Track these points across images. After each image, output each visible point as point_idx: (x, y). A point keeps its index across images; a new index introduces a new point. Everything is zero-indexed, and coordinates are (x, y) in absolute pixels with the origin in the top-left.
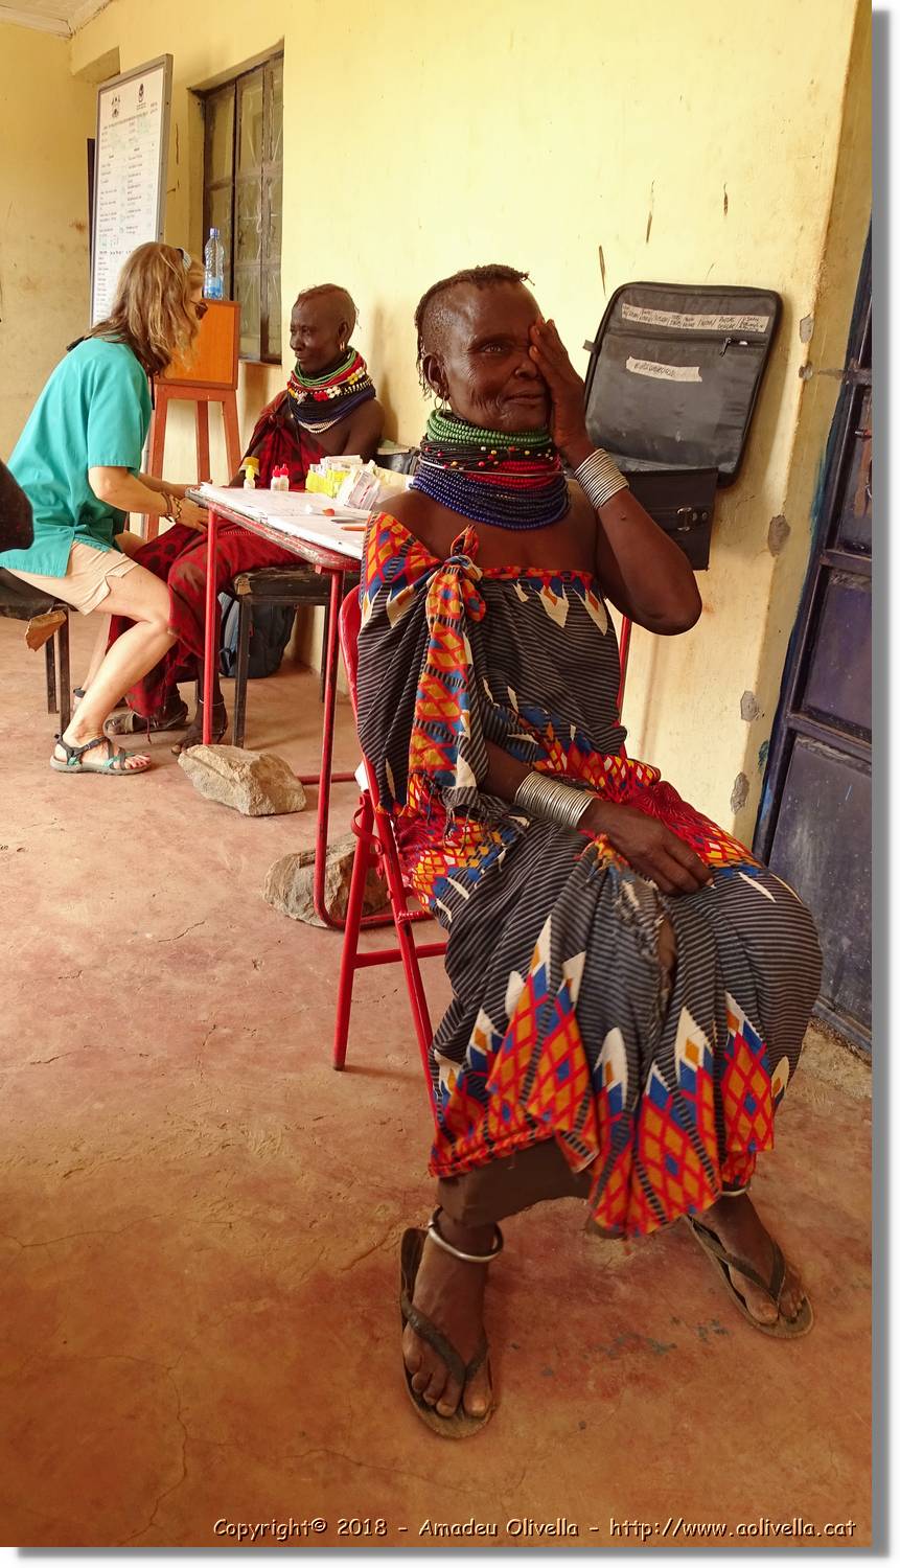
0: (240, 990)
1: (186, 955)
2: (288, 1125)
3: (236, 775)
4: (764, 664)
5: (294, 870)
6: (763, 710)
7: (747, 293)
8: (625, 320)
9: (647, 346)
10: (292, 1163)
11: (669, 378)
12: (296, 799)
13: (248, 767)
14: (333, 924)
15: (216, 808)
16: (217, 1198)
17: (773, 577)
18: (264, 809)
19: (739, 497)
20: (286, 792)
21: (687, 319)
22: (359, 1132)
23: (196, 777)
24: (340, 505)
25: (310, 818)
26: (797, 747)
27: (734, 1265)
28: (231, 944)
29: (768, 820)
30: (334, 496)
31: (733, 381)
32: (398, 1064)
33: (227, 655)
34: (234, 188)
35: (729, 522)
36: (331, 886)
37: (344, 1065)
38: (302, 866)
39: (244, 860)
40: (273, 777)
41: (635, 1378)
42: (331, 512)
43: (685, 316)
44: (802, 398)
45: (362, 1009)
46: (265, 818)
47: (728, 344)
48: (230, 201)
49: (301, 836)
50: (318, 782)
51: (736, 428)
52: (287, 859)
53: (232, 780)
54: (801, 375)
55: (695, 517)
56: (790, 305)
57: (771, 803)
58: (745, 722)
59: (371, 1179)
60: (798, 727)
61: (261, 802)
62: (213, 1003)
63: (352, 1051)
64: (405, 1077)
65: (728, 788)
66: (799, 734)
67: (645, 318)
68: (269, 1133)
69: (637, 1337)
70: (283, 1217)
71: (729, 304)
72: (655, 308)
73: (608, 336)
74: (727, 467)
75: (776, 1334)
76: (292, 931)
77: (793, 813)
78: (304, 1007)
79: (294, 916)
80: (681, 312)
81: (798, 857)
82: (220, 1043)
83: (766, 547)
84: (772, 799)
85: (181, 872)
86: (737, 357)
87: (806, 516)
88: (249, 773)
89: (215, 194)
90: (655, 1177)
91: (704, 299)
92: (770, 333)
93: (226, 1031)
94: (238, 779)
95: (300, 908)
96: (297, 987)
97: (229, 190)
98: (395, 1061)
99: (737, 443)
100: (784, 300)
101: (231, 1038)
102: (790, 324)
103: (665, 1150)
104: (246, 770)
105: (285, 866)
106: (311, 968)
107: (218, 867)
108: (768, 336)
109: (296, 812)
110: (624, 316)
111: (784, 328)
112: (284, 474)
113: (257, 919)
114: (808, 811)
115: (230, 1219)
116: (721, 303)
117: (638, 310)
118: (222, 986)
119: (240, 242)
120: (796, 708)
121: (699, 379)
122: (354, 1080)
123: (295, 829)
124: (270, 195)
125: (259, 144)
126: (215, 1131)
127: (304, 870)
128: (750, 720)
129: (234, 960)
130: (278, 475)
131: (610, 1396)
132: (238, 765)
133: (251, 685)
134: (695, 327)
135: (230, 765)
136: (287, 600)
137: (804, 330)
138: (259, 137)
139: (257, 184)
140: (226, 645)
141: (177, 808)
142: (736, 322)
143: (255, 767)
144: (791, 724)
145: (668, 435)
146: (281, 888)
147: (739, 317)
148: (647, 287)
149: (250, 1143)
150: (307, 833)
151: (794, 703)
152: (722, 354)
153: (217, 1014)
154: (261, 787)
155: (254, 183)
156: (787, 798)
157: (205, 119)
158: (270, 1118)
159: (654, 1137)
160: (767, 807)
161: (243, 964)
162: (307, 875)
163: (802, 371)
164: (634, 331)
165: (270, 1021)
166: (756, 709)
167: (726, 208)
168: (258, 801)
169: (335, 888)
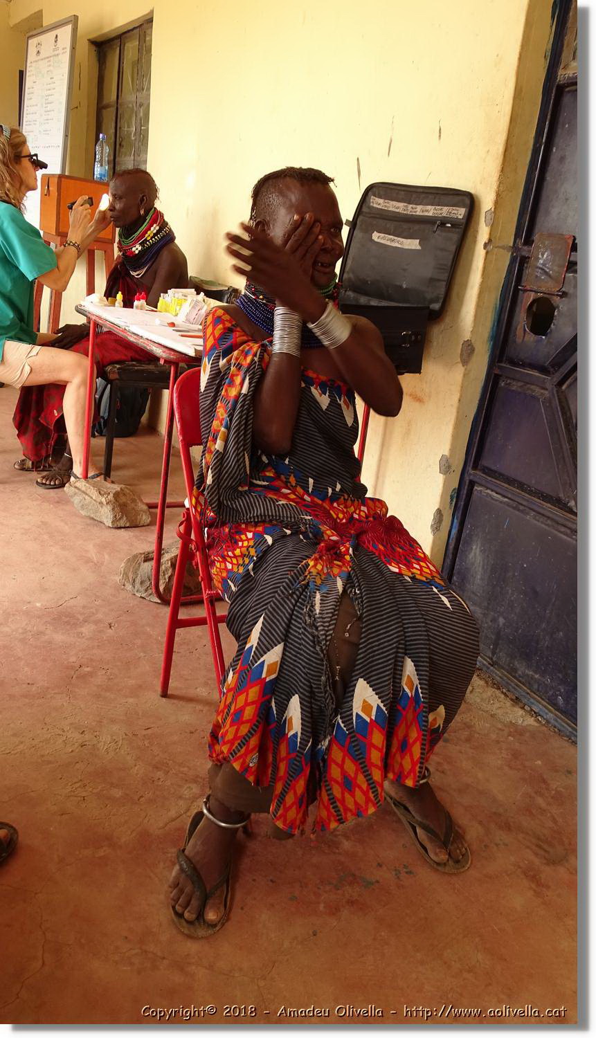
0: (99, 642)
1: (64, 618)
2: (127, 732)
3: (103, 500)
4: (455, 437)
5: (139, 564)
6: (453, 468)
7: (451, 192)
8: (373, 207)
9: (386, 225)
10: (129, 758)
11: (399, 246)
12: (144, 517)
13: (111, 495)
14: (164, 601)
15: (89, 521)
16: (76, 780)
17: (463, 380)
18: (122, 523)
19: (443, 326)
20: (137, 513)
21: (412, 208)
22: (175, 738)
23: (76, 500)
24: (180, 320)
25: (153, 530)
26: (475, 493)
27: (420, 826)
28: (94, 611)
29: (454, 540)
30: (176, 315)
31: (442, 250)
32: (204, 694)
33: (102, 421)
34: (117, 108)
35: (435, 344)
36: (164, 575)
37: (167, 694)
38: (145, 561)
39: (106, 557)
40: (129, 502)
41: (351, 902)
42: (173, 325)
43: (411, 206)
44: (485, 263)
45: (181, 657)
46: (123, 530)
47: (438, 226)
48: (114, 118)
49: (145, 542)
50: (156, 507)
51: (443, 281)
52: (135, 556)
53: (101, 503)
54: (485, 248)
55: (413, 338)
56: (479, 202)
57: (457, 529)
58: (442, 475)
59: (182, 769)
60: (475, 479)
61: (120, 519)
62: (80, 651)
63: (173, 685)
64: (208, 703)
65: (429, 518)
66: (476, 484)
67: (386, 206)
68: (114, 737)
69: (354, 875)
70: (120, 793)
71: (439, 199)
72: (392, 200)
73: (361, 218)
74: (436, 306)
75: (446, 871)
76: (137, 605)
77: (470, 536)
78: (142, 654)
79: (138, 595)
80: (409, 203)
81: (473, 564)
82: (83, 677)
83: (459, 360)
84: (458, 525)
85: (63, 563)
86: (444, 234)
87: (486, 340)
88: (112, 499)
89: (104, 112)
90: (337, 791)
91: (423, 195)
92: (465, 219)
93: (88, 669)
94: (105, 503)
95: (142, 589)
96: (139, 642)
97: (114, 109)
98: (202, 692)
99: (442, 291)
100: (475, 199)
101: (91, 674)
102: (479, 214)
103: (344, 773)
104: (111, 497)
105: (134, 562)
106: (148, 629)
107: (88, 561)
108: (464, 221)
109: (143, 526)
110: (371, 204)
111: (475, 216)
112: (143, 299)
113: (114, 596)
114: (480, 534)
115: (84, 794)
116: (435, 198)
117: (381, 201)
118: (86, 639)
119: (120, 145)
120: (475, 467)
121: (419, 247)
122: (174, 703)
123: (142, 538)
124: (141, 114)
125: (135, 79)
126: (77, 735)
127: (146, 564)
128: (445, 474)
129: (97, 622)
130: (139, 300)
131: (334, 914)
132: (105, 493)
133: (116, 442)
134: (418, 213)
135: (100, 493)
136: (144, 385)
137: (487, 218)
138: (135, 75)
139: (133, 107)
140: (101, 414)
141: (62, 520)
142: (444, 211)
143: (116, 495)
144: (471, 477)
145: (398, 284)
146: (131, 575)
147: (446, 208)
148: (387, 186)
149: (100, 744)
150: (150, 540)
151: (474, 463)
152: (435, 232)
153: (82, 658)
154: (121, 509)
155: (131, 105)
156: (468, 525)
157: (99, 61)
158: (115, 728)
159: (337, 764)
160: (454, 531)
161: (102, 625)
162: (148, 567)
163: (486, 245)
164: (377, 214)
165: (119, 664)
166: (449, 467)
167: (440, 136)
168: (117, 517)
169: (167, 576)
